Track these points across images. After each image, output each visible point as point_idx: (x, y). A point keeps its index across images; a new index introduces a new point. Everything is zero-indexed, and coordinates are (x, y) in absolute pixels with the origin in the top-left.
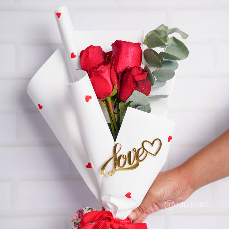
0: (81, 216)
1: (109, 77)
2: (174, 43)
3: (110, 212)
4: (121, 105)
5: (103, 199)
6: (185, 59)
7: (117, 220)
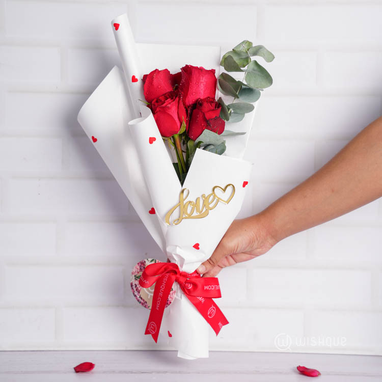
0: (142, 268)
1: (177, 114)
2: (256, 68)
3: (175, 264)
4: (190, 144)
5: (168, 249)
6: (269, 88)
7: (183, 274)
